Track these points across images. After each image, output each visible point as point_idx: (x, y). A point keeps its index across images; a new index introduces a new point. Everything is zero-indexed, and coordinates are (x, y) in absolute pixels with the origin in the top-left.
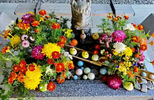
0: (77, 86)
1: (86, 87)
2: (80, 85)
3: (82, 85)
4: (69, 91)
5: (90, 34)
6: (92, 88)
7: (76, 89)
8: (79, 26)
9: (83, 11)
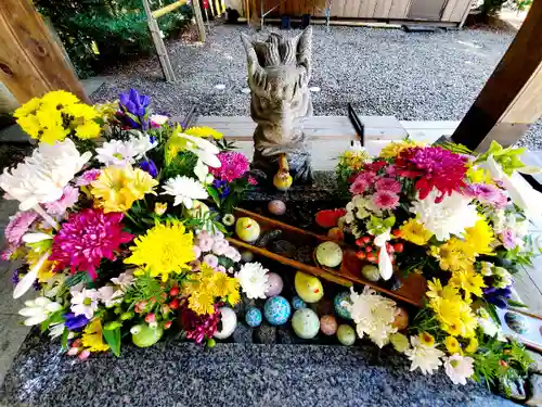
0: (256, 377)
1: (295, 382)
2: (268, 370)
3: (276, 373)
4: (222, 398)
5: (306, 173)
6: (320, 390)
7: (250, 393)
8: (270, 142)
9: (284, 90)
